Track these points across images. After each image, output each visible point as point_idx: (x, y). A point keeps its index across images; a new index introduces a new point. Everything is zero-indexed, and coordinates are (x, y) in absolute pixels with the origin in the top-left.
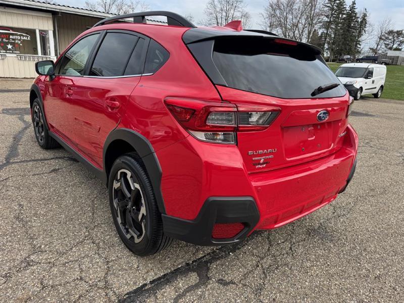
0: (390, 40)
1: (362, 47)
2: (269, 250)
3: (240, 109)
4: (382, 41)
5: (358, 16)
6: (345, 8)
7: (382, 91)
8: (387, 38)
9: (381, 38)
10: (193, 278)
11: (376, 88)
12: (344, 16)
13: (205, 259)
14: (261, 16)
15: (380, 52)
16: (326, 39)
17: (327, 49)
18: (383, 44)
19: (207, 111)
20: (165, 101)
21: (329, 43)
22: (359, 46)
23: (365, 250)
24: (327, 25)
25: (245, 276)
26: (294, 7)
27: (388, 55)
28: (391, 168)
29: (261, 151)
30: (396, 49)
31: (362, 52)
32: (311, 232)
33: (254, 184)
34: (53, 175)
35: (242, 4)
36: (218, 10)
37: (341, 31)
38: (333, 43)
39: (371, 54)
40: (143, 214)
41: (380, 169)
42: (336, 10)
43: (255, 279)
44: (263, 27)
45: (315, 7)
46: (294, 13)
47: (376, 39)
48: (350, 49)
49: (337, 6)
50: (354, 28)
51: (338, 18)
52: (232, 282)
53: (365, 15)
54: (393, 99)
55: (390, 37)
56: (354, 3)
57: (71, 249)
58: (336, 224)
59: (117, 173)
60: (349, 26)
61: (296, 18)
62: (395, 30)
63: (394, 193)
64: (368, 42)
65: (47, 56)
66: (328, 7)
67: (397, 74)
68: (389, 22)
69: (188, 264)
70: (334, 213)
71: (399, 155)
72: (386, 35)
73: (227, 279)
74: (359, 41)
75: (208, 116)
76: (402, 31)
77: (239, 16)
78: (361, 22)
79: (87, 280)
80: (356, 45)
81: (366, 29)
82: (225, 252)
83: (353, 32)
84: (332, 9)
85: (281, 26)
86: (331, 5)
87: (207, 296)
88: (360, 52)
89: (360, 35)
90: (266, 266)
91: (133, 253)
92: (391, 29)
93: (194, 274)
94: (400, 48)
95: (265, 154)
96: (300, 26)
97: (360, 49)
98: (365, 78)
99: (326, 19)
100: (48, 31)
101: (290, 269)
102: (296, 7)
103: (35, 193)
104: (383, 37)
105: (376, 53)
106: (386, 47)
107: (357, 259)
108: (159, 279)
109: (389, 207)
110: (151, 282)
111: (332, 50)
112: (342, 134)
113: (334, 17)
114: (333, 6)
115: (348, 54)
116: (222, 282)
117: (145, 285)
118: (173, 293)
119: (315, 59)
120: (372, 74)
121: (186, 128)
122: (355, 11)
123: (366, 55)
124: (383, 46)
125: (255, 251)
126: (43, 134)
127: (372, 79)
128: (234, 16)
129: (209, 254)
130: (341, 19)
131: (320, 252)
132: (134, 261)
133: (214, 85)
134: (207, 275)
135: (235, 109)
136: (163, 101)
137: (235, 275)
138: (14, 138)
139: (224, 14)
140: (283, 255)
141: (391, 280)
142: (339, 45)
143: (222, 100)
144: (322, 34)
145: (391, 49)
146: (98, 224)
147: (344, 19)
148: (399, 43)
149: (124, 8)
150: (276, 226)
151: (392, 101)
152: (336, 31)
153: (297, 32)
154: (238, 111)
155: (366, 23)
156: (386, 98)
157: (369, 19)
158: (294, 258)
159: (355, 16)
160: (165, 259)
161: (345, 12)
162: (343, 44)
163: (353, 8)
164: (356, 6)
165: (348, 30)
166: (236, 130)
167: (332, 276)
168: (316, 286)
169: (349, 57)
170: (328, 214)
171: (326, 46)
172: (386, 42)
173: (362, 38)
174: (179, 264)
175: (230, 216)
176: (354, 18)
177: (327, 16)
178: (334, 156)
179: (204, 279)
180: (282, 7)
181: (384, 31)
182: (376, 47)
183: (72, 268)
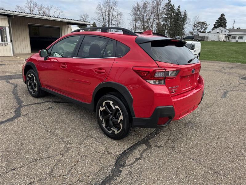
0: (199, 27)
1: (185, 31)
2: (171, 133)
3: (166, 70)
4: (195, 28)
5: (182, 14)
6: (175, 9)
7: (199, 56)
8: (198, 26)
9: (194, 26)
10: (144, 146)
11: (196, 54)
12: (175, 14)
13: (145, 139)
14: (129, 14)
15: (195, 34)
16: (166, 27)
17: (167, 33)
18: (196, 30)
19: (155, 72)
20: (133, 69)
21: (167, 30)
22: (184, 31)
23: (210, 129)
24: (166, 19)
25: (165, 144)
26: (147, 9)
27: (199, 35)
28: (213, 95)
29: (173, 87)
30: (203, 32)
31: (185, 34)
32: (186, 125)
33: (173, 100)
34: (50, 110)
35: (117, 7)
36: (103, 11)
37: (174, 22)
38: (170, 29)
39: (190, 35)
40: (121, 119)
41: (208, 95)
42: (170, 11)
43: (170, 144)
44: (131, 21)
45: (159, 9)
46: (148, 13)
47: (192, 27)
48: (179, 33)
49: (170, 9)
50: (180, 21)
51: (171, 15)
52: (161, 146)
53: (185, 14)
54: (205, 60)
55: (199, 26)
56: (179, 7)
57: (84, 141)
58: (195, 120)
59: (103, 103)
60: (178, 20)
61: (149, 15)
62: (202, 22)
63: (217, 106)
64: (188, 29)
65: (5, 43)
66: (166, 9)
67: (205, 46)
68: (198, 17)
69: (139, 141)
70: (193, 116)
71: (215, 88)
72: (197, 25)
73: (158, 145)
74: (184, 28)
75: (155, 74)
76: (205, 22)
77: (116, 14)
78: (184, 17)
79: (99, 152)
80: (182, 31)
81: (186, 21)
82: (153, 135)
83: (180, 23)
84: (168, 10)
85: (140, 20)
86: (167, 8)
87: (153, 152)
88: (184, 34)
89: (184, 24)
90: (172, 139)
91: (113, 139)
92: (199, 21)
93: (143, 145)
94: (205, 31)
95: (175, 88)
96: (151, 20)
97: (184, 33)
98: (191, 49)
99: (165, 16)
100: (5, 27)
101: (183, 139)
102: (148, 9)
103: (47, 119)
104: (196, 26)
105: (193, 34)
106: (198, 31)
107: (208, 133)
108: (130, 148)
109: (216, 111)
110: (128, 149)
111: (170, 33)
112: (198, 79)
113: (169, 15)
114: (168, 9)
115: (178, 36)
116: (156, 146)
117: (125, 151)
118: (138, 152)
119: (183, 46)
120: (194, 47)
121: (145, 79)
122: (180, 11)
123: (187, 35)
124: (196, 31)
125: (165, 134)
126: (36, 89)
127: (194, 50)
128: (113, 14)
129: (146, 137)
130: (173, 16)
131: (193, 132)
132: (115, 142)
133: (155, 61)
134: (149, 145)
135: (165, 70)
136: (132, 69)
137: (161, 143)
138: (13, 93)
139: (107, 13)
140: (178, 134)
141: (224, 139)
142: (173, 30)
143: (159, 67)
144: (163, 24)
145: (200, 32)
146: (90, 130)
147: (175, 16)
148: (204, 29)
149: (43, 10)
150: (179, 118)
151: (205, 61)
152: (171, 23)
153: (149, 23)
154: (166, 71)
155: (186, 18)
156: (202, 60)
157: (188, 16)
158: (183, 135)
159: (180, 14)
160: (128, 141)
161: (175, 12)
162: (175, 30)
163: (179, 10)
164: (180, 9)
165: (177, 22)
166: (164, 79)
167: (200, 140)
168: (195, 144)
169: (179, 37)
170: (191, 117)
171: (166, 31)
172: (197, 28)
173: (185, 26)
174: (136, 142)
175: (165, 114)
176: (180, 15)
177: (166, 14)
178: (195, 89)
179: (149, 146)
180: (140, 9)
181: (196, 22)
182: (192, 31)
183: (89, 148)
